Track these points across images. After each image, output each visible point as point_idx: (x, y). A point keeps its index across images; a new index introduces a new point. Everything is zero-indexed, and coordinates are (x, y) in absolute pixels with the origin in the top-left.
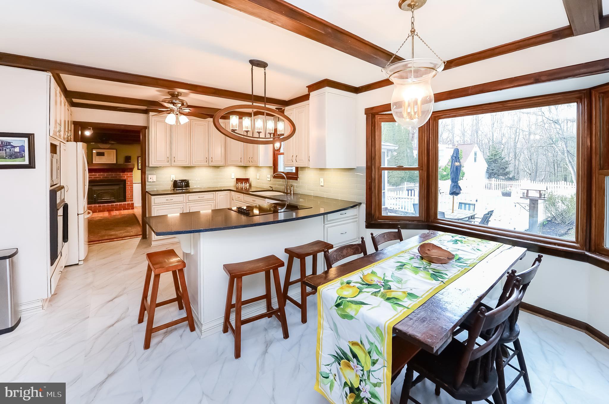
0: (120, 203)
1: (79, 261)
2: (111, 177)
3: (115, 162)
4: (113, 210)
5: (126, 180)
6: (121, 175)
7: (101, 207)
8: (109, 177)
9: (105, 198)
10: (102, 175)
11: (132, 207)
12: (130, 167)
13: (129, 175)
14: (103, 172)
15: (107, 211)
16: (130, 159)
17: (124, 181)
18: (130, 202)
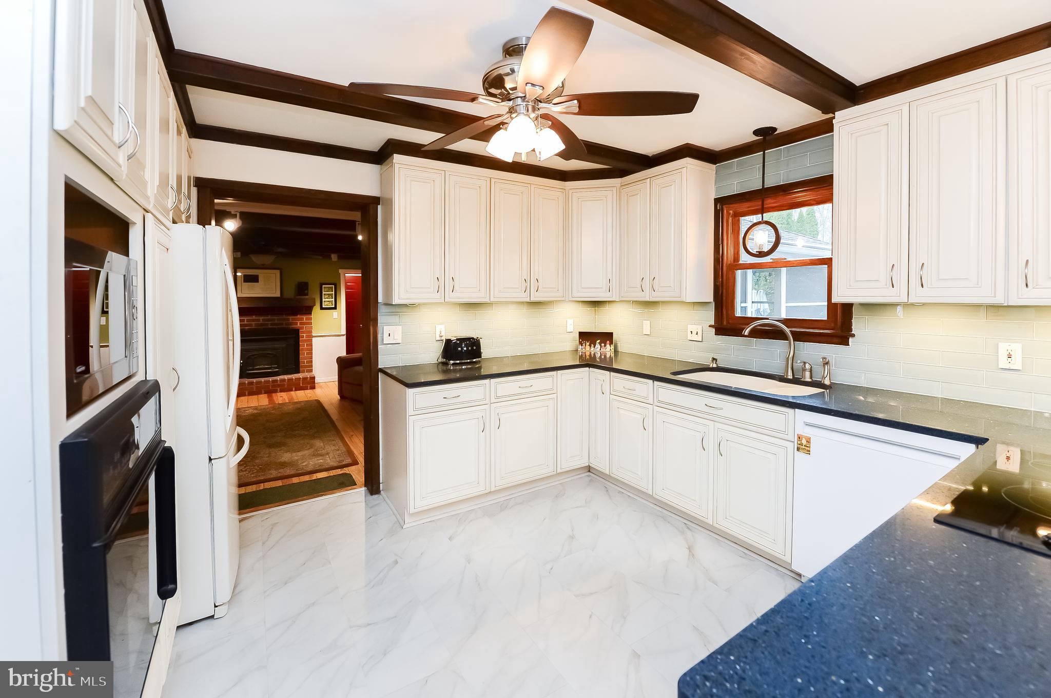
0: (290, 376)
1: (216, 606)
2: (272, 325)
3: (278, 295)
4: (276, 392)
5: (299, 330)
6: (291, 320)
7: (253, 385)
8: (267, 324)
9: (261, 367)
10: (253, 320)
11: (310, 383)
12: (308, 304)
13: (305, 321)
14: (256, 315)
15: (265, 393)
16: (307, 289)
17: (296, 333)
18: (307, 375)
